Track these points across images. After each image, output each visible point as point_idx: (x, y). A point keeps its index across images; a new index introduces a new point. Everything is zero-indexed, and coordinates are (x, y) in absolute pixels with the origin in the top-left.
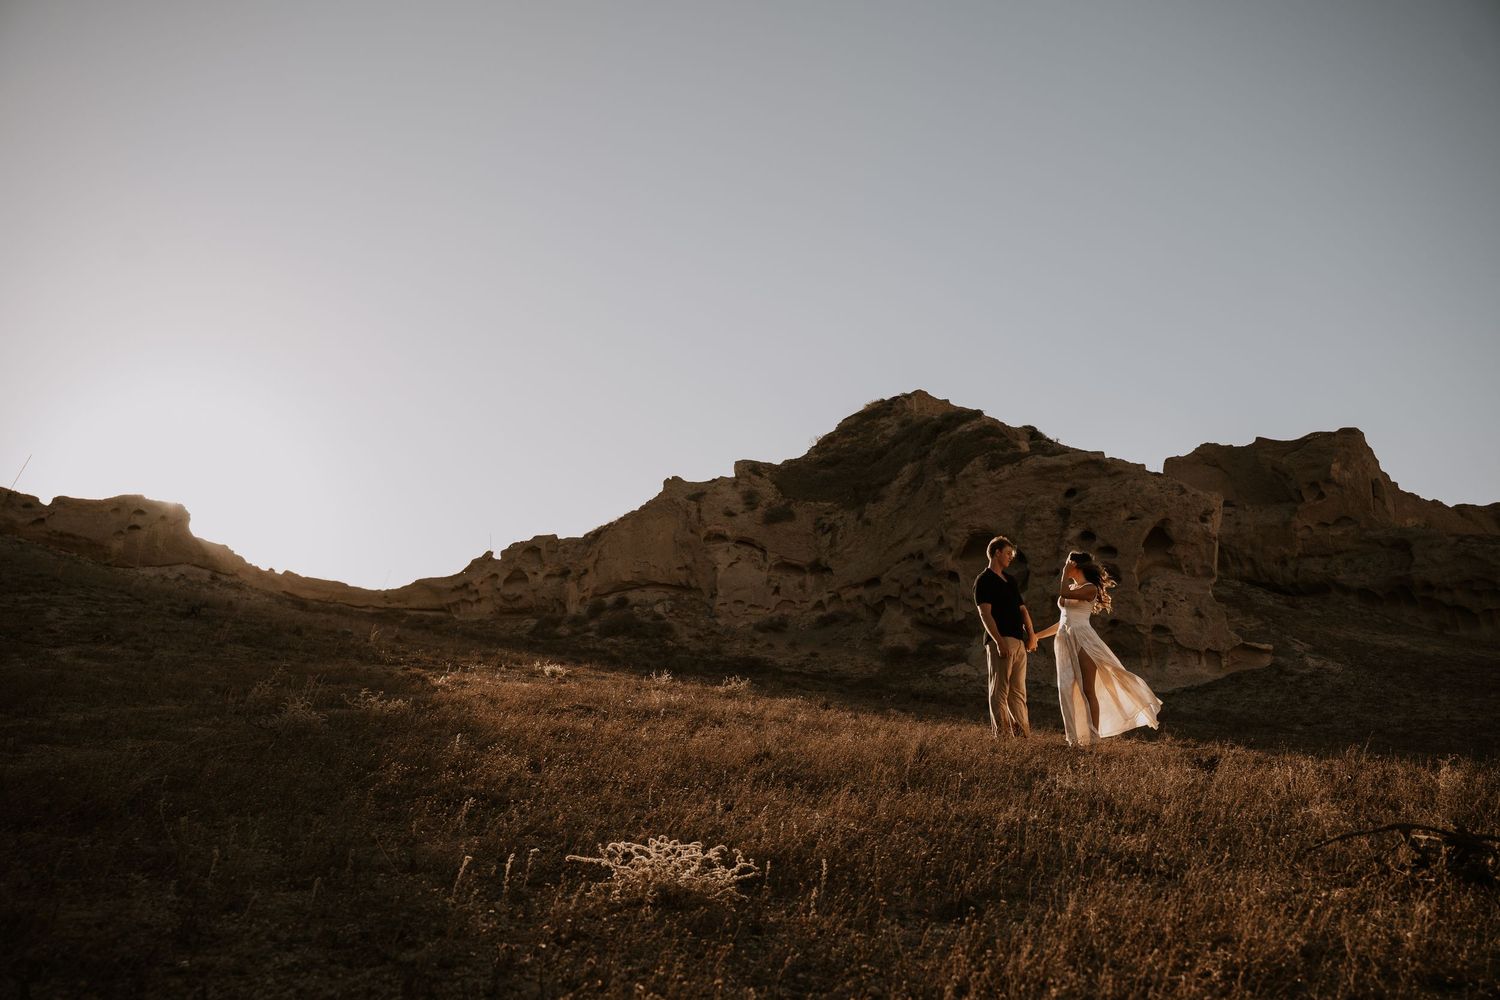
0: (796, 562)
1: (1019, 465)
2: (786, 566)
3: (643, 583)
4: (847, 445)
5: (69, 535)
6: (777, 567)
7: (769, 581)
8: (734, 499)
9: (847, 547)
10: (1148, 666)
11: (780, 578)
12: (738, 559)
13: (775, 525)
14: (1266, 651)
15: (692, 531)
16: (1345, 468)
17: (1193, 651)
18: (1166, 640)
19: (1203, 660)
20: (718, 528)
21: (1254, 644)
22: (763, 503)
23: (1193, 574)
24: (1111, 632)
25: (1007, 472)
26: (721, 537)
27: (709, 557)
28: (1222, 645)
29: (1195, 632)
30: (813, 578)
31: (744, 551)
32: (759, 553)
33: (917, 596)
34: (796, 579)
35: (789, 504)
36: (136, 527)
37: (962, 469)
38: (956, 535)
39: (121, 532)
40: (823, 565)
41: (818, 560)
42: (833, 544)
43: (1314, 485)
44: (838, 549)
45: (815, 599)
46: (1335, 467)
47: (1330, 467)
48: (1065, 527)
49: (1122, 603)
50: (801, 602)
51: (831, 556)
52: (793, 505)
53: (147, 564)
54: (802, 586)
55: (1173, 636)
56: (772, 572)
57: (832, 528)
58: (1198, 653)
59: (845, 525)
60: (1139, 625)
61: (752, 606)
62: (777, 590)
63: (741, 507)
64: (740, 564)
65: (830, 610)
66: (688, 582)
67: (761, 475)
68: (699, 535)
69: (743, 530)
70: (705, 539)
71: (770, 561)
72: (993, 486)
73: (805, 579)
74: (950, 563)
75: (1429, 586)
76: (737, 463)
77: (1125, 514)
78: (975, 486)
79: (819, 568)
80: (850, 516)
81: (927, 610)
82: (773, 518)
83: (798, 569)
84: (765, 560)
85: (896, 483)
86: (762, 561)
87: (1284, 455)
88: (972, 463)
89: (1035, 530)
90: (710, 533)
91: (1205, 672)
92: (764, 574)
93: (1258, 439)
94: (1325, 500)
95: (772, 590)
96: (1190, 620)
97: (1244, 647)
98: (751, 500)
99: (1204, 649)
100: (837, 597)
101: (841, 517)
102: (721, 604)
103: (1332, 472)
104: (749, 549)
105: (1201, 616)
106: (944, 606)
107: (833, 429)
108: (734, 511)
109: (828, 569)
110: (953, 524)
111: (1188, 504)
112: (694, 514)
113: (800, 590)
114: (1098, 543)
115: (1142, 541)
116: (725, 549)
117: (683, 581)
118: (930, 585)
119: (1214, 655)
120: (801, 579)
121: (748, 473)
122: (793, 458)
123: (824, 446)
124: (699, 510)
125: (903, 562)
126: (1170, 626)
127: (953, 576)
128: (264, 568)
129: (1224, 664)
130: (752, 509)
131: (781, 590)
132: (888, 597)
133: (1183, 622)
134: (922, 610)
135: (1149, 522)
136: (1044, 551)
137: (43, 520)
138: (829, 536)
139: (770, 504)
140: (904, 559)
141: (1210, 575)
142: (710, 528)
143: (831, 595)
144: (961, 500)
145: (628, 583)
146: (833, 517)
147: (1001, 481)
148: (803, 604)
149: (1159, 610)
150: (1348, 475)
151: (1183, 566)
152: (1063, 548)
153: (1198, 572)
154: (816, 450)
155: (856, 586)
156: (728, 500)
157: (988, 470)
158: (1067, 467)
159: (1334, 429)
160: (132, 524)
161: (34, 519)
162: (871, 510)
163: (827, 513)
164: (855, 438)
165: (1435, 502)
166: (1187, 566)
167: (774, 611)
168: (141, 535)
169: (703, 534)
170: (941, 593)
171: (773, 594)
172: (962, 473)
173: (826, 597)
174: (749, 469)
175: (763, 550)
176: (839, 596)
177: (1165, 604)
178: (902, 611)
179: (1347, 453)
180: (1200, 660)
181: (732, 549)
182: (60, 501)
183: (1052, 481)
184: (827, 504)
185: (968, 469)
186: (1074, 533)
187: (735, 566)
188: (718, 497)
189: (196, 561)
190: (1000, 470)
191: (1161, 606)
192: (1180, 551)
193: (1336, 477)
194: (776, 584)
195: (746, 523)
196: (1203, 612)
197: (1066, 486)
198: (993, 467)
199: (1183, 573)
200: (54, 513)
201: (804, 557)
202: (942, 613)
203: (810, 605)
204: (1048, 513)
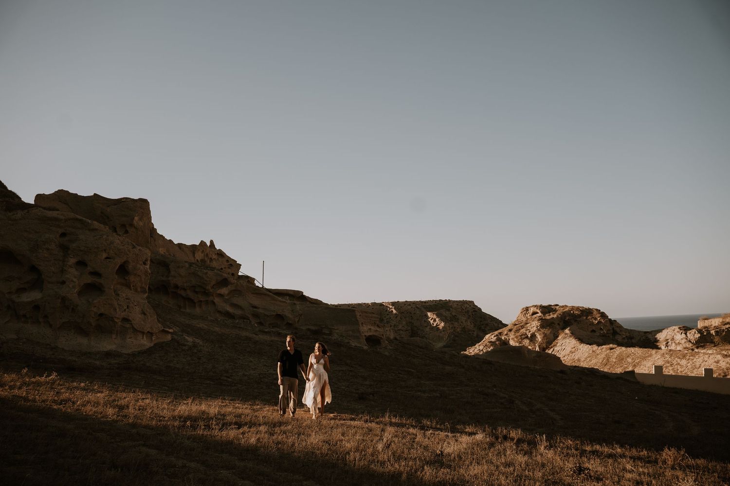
10: (115, 339)
14: (170, 333)
16: (140, 219)
17: (141, 332)
18: (128, 326)
19: (145, 336)
21: (167, 329)
23: (136, 291)
28: (155, 329)
29: (142, 323)
43: (123, 226)
46: (136, 218)
47: (134, 218)
48: (66, 257)
49: (106, 305)
55: (132, 324)
58: (143, 333)
60: (115, 317)
72: (11, 222)
75: (176, 287)
77: (104, 255)
87: (108, 207)
89: (46, 255)
91: (145, 343)
93: (95, 194)
94: (128, 234)
96: (140, 316)
97: (163, 331)
99: (146, 332)
103: (134, 221)
105: (145, 314)
111: (137, 255)
114: (90, 269)
115: (115, 271)
119: (150, 334)
126: (130, 318)
129: (153, 339)
133: (136, 317)
135: (119, 261)
136: (53, 269)
141: (145, 292)
147: (15, 220)
149: (125, 310)
150: (141, 224)
151: (132, 286)
152: (65, 268)
153: (139, 290)
157: (5, 211)
158: (60, 219)
159: (136, 198)
165: (170, 240)
166: (133, 286)
177: (128, 306)
179: (143, 212)
180: (143, 336)
183: (50, 226)
186: (72, 261)
190: (14, 213)
191: (126, 308)
192: (132, 278)
193: (136, 224)
196: (146, 312)
197: (61, 231)
198: (8, 210)
199: (131, 290)
204: (54, 246)
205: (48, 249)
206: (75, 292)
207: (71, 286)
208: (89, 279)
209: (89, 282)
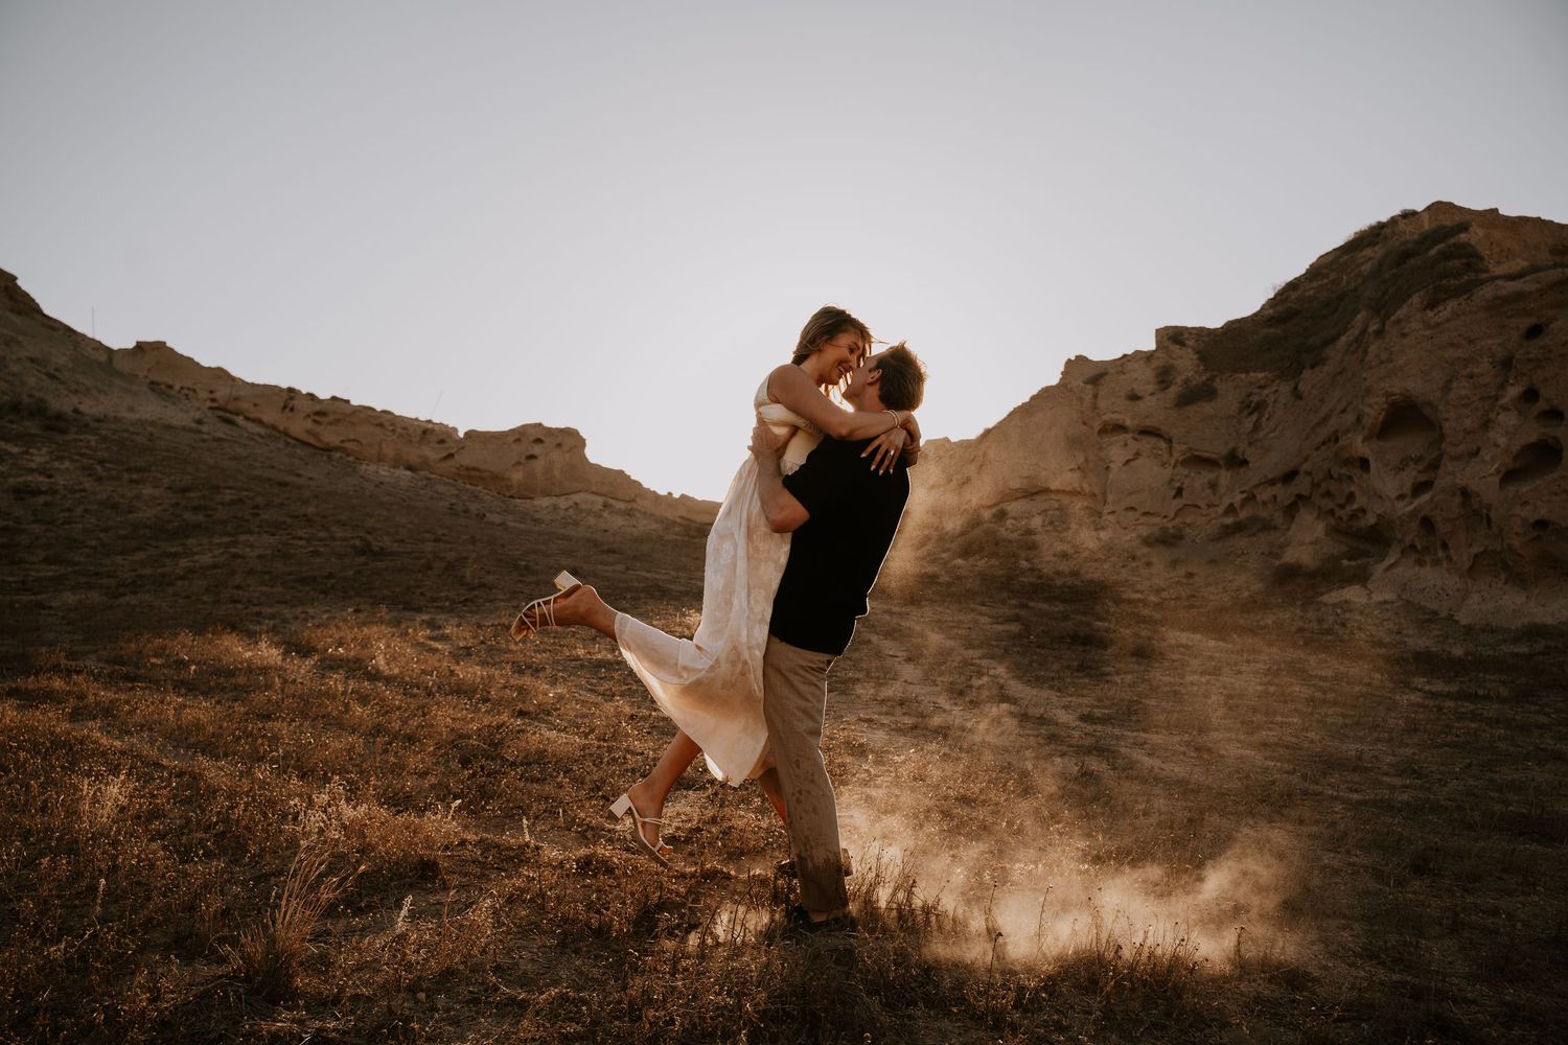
0: (1207, 455)
1: (1469, 298)
2: (1197, 461)
3: (1034, 490)
4: (1311, 292)
5: (474, 469)
6: (1185, 463)
7: (1172, 480)
8: (1144, 377)
9: (1271, 432)
11: (1186, 476)
12: (1138, 454)
13: (1189, 408)
15: (1085, 423)
20: (1115, 416)
22: (1179, 380)
24: (1538, 538)
25: (1449, 309)
26: (1120, 428)
27: (1102, 454)
30: (1229, 474)
31: (1147, 443)
32: (1163, 445)
33: (1328, 494)
34: (1207, 475)
35: (1212, 379)
36: (532, 457)
37: (1395, 311)
38: (1371, 406)
39: (519, 463)
40: (1241, 457)
41: (1234, 449)
42: (1256, 427)
44: (1261, 434)
45: (1227, 501)
48: (1502, 386)
49: (1556, 495)
50: (1209, 506)
51: (1250, 444)
52: (1218, 380)
53: (546, 494)
54: (1213, 486)
56: (1176, 470)
57: (1259, 408)
59: (1275, 401)
61: (1146, 514)
62: (1179, 492)
63: (1151, 388)
64: (1140, 461)
65: (1243, 515)
66: (1081, 487)
67: (1182, 344)
68: (1092, 428)
69: (1147, 417)
70: (1099, 432)
71: (1176, 455)
72: (1428, 333)
73: (1218, 477)
74: (1359, 446)
76: (1158, 331)
78: (1404, 335)
79: (1235, 461)
80: (1285, 388)
81: (1339, 512)
82: (1190, 397)
83: (1210, 463)
84: (1171, 455)
85: (1343, 339)
86: (1166, 456)
88: (1409, 302)
89: (1463, 392)
90: (1105, 424)
92: (1167, 473)
95: (1173, 493)
98: (1164, 377)
100: (1251, 498)
101: (1276, 391)
102: (1110, 513)
104: (1153, 440)
106: (1355, 506)
107: (1303, 271)
108: (1141, 394)
109: (1245, 462)
110: (1368, 391)
112: (1088, 398)
113: (1209, 491)
114: (1542, 405)
116: (1122, 443)
117: (1076, 485)
118: (1340, 479)
120: (1212, 476)
121: (1166, 343)
122: (1239, 317)
123: (1284, 296)
124: (1095, 396)
125: (1323, 448)
127: (1364, 463)
128: (663, 492)
130: (1166, 388)
131: (1184, 493)
132: (1300, 497)
134: (1332, 512)
136: (1468, 423)
137: (451, 456)
138: (1254, 417)
139: (1186, 381)
140: (1324, 443)
142: (1105, 418)
143: (1244, 496)
144: (1384, 357)
145: (1017, 490)
146: (1266, 392)
147: (1438, 325)
148: (1212, 509)
152: (1492, 416)
154: (1272, 303)
155: (1272, 482)
156: (1136, 379)
157: (1425, 310)
158: (1530, 293)
160: (529, 453)
161: (445, 454)
162: (1309, 380)
163: (1260, 387)
164: (1325, 281)
167: (1173, 519)
168: (538, 466)
169: (1097, 426)
170: (1353, 488)
171: (1174, 497)
172: (1393, 318)
173: (1238, 498)
174: (1172, 337)
175: (1169, 441)
176: (1254, 496)
178: (1315, 515)
181: (1131, 442)
182: (470, 434)
183: (1509, 317)
184: (1260, 375)
185: (1400, 313)
186: (1513, 391)
187: (1132, 463)
188: (1122, 377)
189: (594, 489)
190: (1441, 308)
194: (1178, 485)
195: (1155, 408)
197: (1526, 323)
198: (1432, 305)
200: (463, 448)
201: (1217, 448)
202: (1354, 516)
203: (1221, 510)
204: (1486, 364)
205: (1471, 376)
206: (1492, 470)
207: (1487, 458)
208: (1532, 433)
209: (1533, 438)
